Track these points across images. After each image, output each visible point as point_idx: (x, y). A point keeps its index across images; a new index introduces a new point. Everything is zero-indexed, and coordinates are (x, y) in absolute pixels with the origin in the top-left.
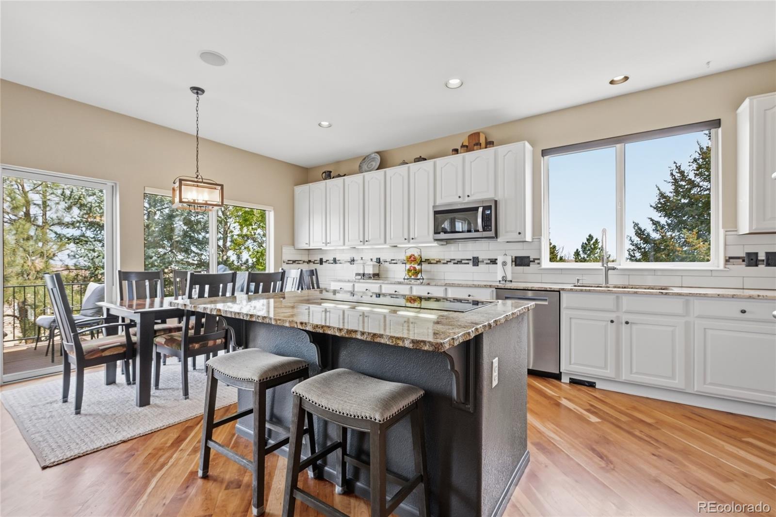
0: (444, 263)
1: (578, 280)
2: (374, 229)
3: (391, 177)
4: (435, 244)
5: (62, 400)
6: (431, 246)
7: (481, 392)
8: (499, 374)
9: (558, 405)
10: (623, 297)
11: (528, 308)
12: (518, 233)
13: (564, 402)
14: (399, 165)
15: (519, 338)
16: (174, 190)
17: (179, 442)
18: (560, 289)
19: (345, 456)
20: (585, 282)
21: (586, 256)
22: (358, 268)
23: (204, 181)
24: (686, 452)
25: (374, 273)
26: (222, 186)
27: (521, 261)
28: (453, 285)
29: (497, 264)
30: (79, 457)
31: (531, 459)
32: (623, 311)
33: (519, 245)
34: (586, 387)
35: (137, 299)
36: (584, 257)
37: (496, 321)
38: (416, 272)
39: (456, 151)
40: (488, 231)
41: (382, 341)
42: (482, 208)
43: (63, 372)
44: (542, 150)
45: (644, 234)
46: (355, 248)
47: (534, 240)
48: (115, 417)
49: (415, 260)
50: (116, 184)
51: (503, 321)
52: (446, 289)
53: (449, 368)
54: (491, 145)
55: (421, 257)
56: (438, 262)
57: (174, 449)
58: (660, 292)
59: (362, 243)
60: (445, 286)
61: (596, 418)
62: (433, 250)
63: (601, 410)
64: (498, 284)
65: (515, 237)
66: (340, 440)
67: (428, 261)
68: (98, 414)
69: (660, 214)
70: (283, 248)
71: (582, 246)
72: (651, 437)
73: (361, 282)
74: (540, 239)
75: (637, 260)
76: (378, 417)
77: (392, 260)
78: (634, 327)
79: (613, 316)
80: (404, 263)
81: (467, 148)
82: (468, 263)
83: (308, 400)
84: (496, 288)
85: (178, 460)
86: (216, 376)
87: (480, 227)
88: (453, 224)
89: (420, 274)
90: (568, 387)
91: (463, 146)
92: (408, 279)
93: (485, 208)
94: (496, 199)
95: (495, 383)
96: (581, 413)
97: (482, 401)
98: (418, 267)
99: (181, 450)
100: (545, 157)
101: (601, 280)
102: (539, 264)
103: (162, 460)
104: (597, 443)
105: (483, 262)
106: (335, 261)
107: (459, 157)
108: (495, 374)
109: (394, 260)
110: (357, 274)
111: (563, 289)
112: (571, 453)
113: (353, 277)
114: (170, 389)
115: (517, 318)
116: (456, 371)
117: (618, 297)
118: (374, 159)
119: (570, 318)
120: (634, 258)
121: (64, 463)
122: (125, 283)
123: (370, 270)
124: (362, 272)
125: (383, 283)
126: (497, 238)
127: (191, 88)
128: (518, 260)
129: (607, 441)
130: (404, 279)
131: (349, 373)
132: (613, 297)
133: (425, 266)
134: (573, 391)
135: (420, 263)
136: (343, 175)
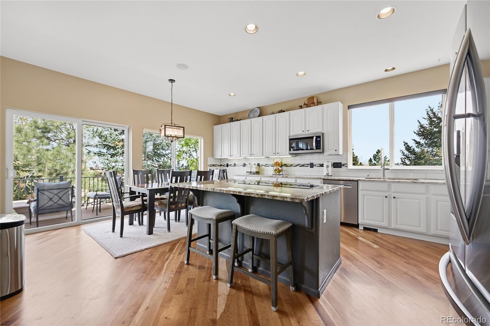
0: (294, 166)
1: (368, 175)
2: (256, 149)
3: (266, 121)
4: (290, 156)
5: (112, 231)
6: (287, 157)
7: (319, 224)
8: (326, 217)
9: (357, 240)
10: (393, 184)
11: (340, 188)
12: (335, 150)
13: (360, 238)
14: (270, 115)
15: (336, 202)
16: (160, 130)
17: (172, 250)
18: (358, 180)
19: (254, 255)
20: (372, 177)
21: (376, 162)
22: (247, 169)
23: (176, 125)
24: (424, 263)
25: (257, 171)
26: (184, 128)
27: (337, 165)
28: (300, 178)
29: (323, 166)
30: (129, 254)
31: (342, 262)
32: (393, 191)
33: (336, 157)
34: (372, 232)
35: (141, 184)
36: (375, 163)
37: (325, 192)
38: (279, 171)
39: (301, 107)
40: (318, 149)
41: (277, 199)
42: (315, 137)
43: (112, 218)
44: (348, 106)
45: (410, 149)
46: (246, 158)
47: (344, 154)
48: (138, 239)
49: (279, 165)
50: (130, 127)
51: (328, 193)
52: (296, 180)
53: (304, 212)
54: (320, 104)
55: (282, 163)
56: (291, 165)
57: (170, 253)
58: (412, 182)
59: (250, 155)
60: (295, 178)
61: (376, 246)
62: (288, 159)
63: (379, 242)
64: (324, 177)
65: (333, 152)
66: (251, 248)
67: (286, 165)
68: (130, 238)
69: (420, 138)
70: (208, 158)
71: (374, 156)
72: (405, 255)
73: (250, 176)
74: (347, 153)
75: (407, 165)
76: (274, 232)
77: (266, 164)
78: (398, 200)
79: (387, 194)
80: (273, 166)
81: (307, 105)
82: (308, 166)
83: (240, 226)
84: (323, 179)
85: (173, 257)
86: (193, 217)
87: (315, 148)
88: (297, 145)
89: (281, 172)
90: (362, 231)
91: (305, 104)
92: (275, 175)
93: (317, 137)
94: (323, 132)
95: (325, 221)
96: (369, 243)
97: (319, 229)
98: (280, 168)
99: (174, 253)
100: (350, 110)
101: (381, 175)
102: (346, 166)
103: (166, 257)
104: (377, 257)
105: (316, 165)
106: (235, 165)
107: (302, 110)
108: (325, 217)
109: (267, 164)
110: (247, 172)
111: (360, 180)
112: (363, 261)
113: (245, 173)
114: (160, 227)
115: (336, 192)
116: (307, 214)
117: (389, 184)
118: (256, 111)
119: (364, 195)
120: (405, 163)
121: (123, 256)
122: (136, 176)
123: (254, 170)
124: (250, 171)
125: (262, 177)
126: (323, 153)
127: (169, 80)
128: (335, 165)
129: (382, 256)
130: (273, 175)
131: (256, 216)
132: (387, 184)
133: (284, 168)
134: (366, 234)
135: (281, 166)
136: (239, 119)
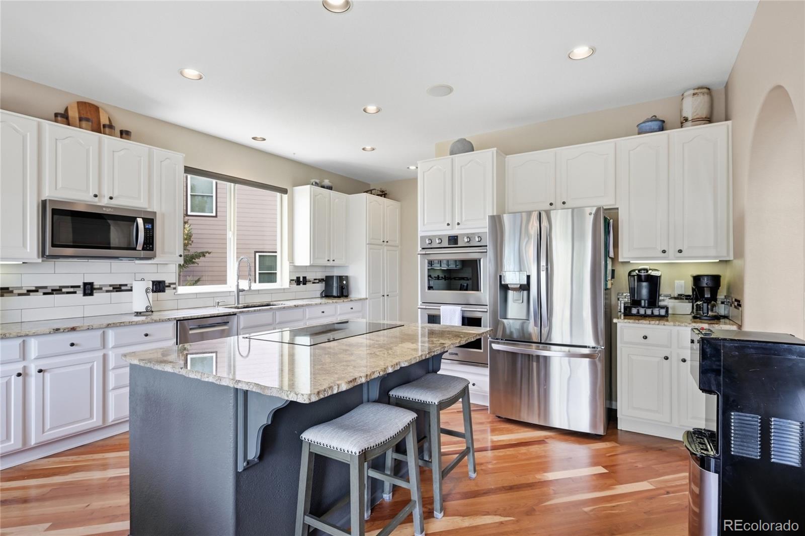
1: (218, 303)
10: (277, 312)
12: (178, 255)
40: (148, 250)
82: (75, 293)
84: (177, 320)
102: (175, 288)
105: (100, 289)
128: (155, 285)
